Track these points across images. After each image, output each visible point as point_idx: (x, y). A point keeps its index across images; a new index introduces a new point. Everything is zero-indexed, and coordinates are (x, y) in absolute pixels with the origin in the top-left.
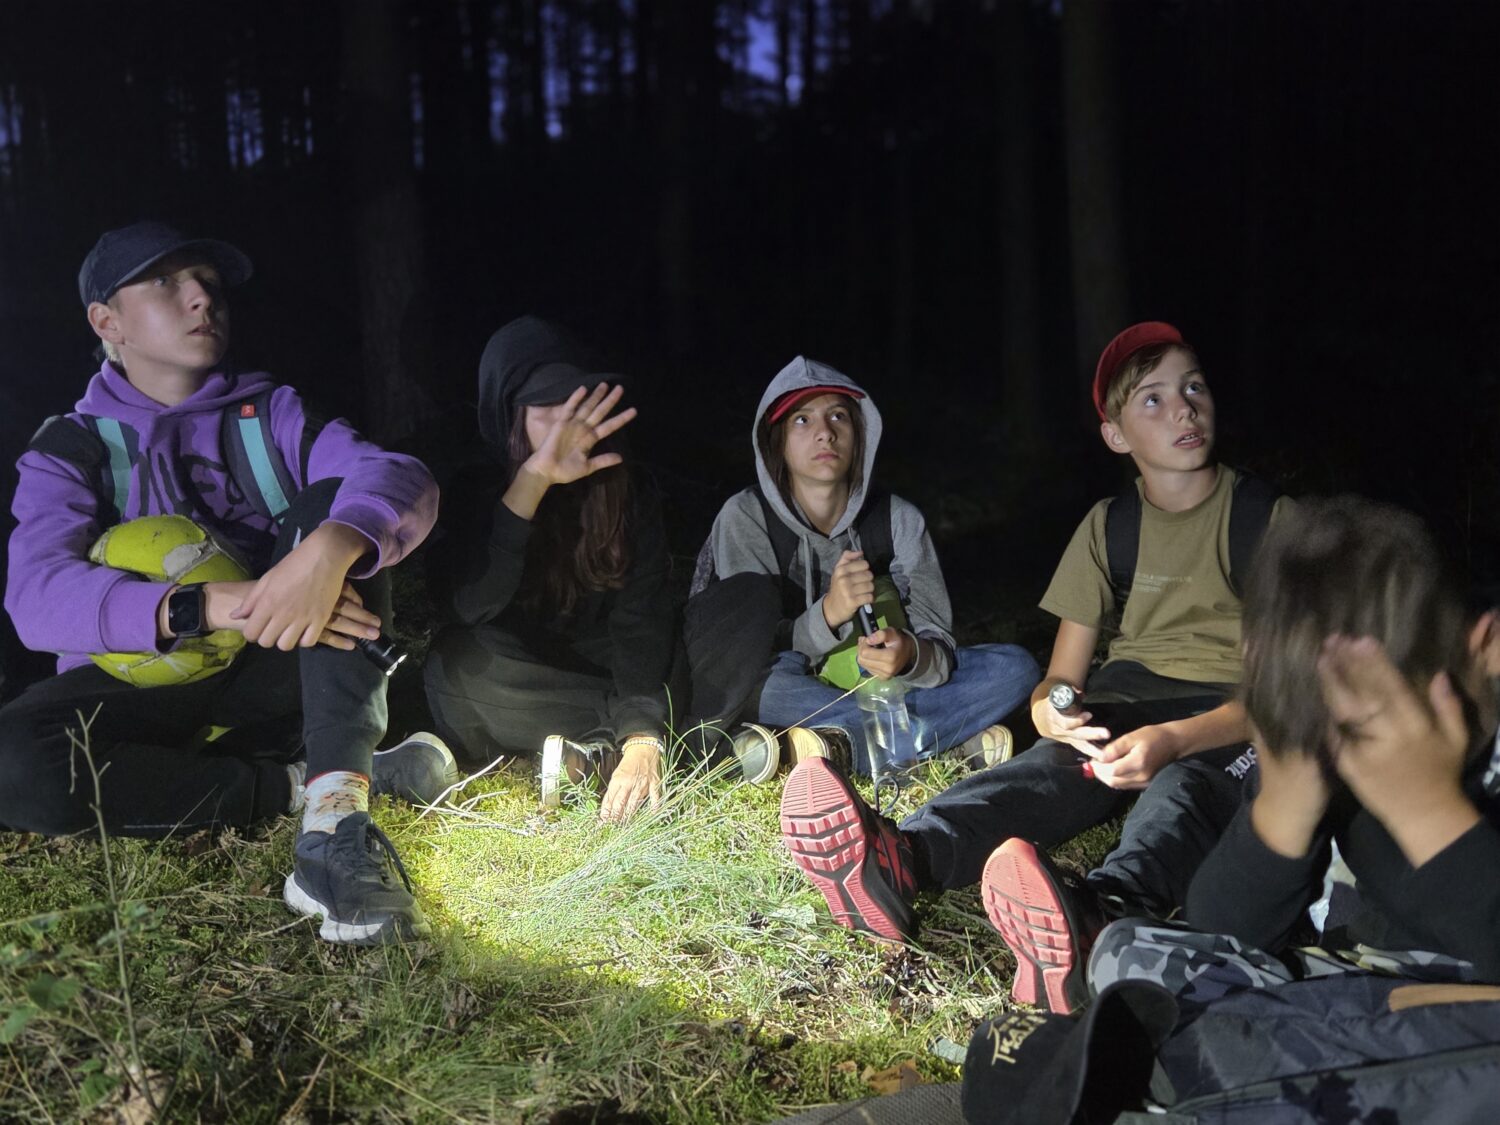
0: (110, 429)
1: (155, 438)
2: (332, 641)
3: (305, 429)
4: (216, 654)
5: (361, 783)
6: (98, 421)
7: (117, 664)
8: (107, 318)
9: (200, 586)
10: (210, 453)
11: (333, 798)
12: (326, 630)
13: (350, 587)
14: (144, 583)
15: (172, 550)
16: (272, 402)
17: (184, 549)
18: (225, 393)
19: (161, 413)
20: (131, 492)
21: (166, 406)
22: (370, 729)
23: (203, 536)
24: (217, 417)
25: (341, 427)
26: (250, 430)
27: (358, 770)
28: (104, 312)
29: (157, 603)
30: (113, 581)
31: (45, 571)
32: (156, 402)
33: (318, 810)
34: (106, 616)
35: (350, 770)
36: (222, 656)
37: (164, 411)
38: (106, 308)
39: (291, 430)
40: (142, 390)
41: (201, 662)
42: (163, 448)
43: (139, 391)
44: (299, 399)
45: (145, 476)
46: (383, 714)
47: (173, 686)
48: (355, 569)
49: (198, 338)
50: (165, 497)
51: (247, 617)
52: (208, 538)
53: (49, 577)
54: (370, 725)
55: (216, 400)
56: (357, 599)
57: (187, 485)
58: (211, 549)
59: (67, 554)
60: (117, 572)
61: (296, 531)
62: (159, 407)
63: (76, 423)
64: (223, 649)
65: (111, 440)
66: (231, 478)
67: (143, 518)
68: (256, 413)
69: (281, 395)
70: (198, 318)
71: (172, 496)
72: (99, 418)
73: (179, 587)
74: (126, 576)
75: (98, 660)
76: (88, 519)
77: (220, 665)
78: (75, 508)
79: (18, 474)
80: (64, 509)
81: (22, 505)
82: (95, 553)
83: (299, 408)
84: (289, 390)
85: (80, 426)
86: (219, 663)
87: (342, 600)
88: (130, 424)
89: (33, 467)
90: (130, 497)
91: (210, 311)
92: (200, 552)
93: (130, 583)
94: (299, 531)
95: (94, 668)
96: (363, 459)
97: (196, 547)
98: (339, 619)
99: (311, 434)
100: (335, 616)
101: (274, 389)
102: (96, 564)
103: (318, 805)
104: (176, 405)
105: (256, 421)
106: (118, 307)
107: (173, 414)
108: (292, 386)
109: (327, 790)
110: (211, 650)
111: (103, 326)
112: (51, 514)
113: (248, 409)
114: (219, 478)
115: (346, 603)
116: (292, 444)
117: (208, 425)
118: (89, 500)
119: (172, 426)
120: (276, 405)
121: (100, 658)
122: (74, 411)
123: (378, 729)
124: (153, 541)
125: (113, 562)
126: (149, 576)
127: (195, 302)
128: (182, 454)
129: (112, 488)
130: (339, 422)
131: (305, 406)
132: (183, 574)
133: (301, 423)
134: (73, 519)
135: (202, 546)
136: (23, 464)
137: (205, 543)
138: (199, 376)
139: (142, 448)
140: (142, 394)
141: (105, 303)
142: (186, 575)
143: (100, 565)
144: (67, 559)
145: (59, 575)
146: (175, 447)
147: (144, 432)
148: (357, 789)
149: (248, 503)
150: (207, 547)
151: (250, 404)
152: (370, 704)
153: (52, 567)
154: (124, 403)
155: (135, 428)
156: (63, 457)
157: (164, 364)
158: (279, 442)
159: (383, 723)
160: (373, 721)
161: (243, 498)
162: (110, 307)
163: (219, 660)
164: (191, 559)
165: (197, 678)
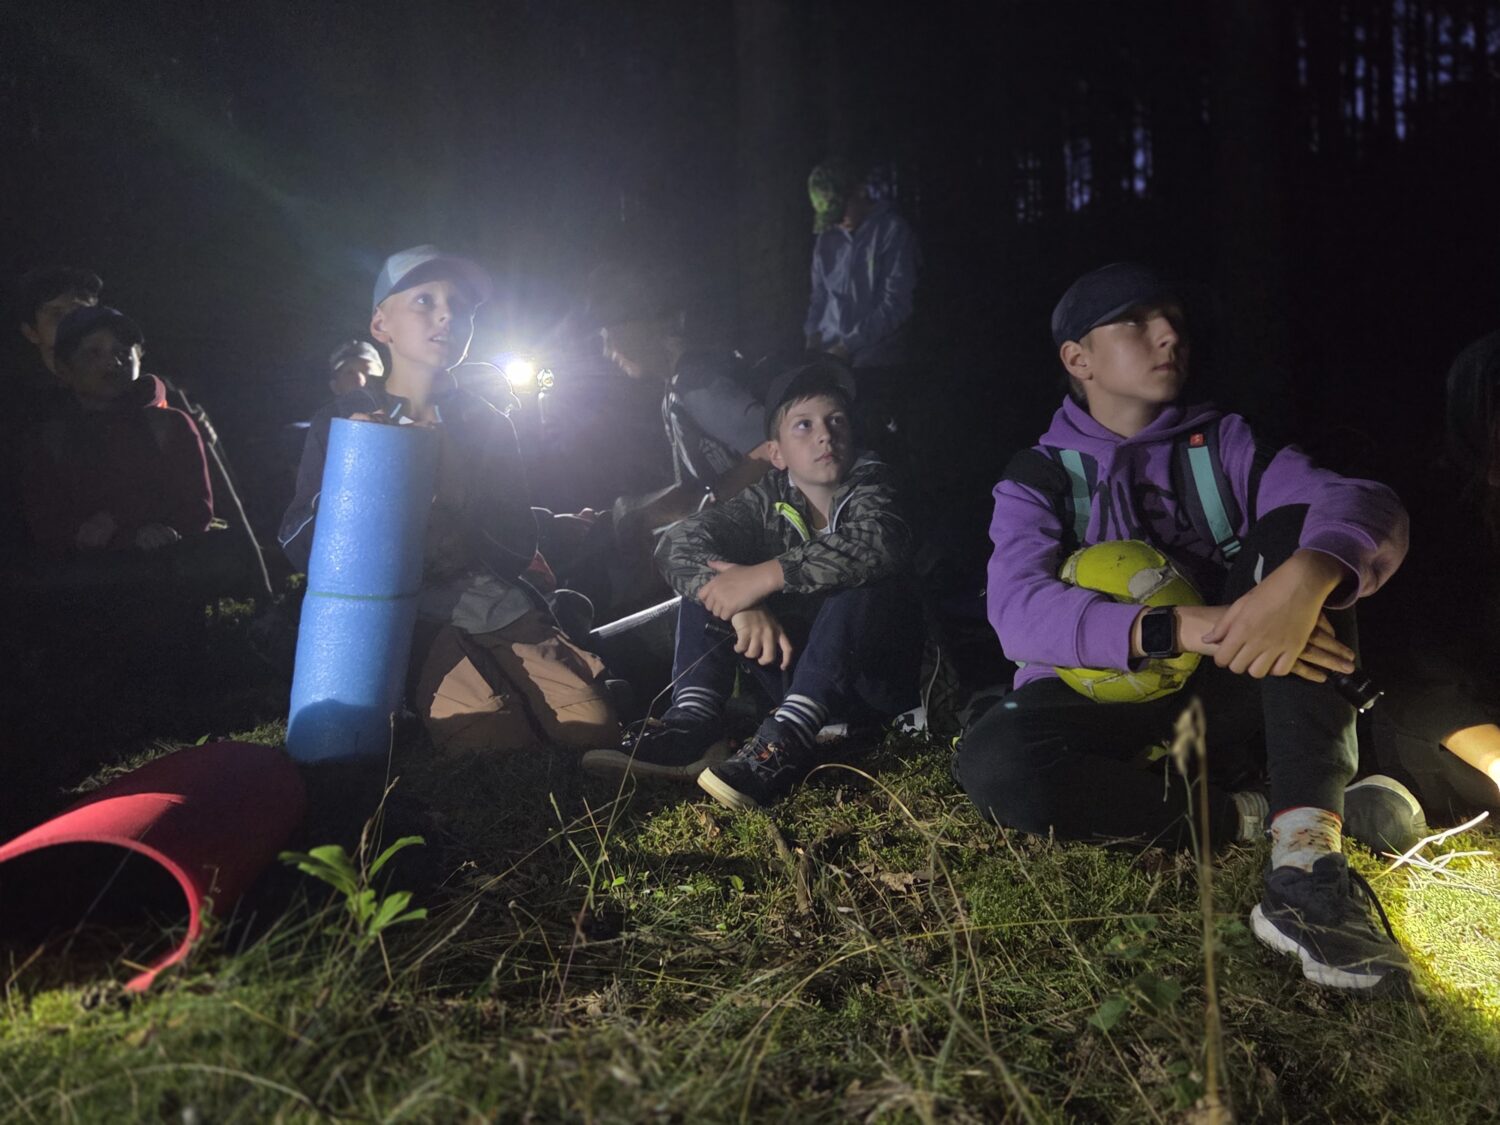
0: (1072, 460)
1: (1115, 468)
2: (1303, 672)
3: (1256, 456)
4: (1172, 676)
5: (1335, 822)
6: (1062, 453)
7: (1082, 679)
8: (1078, 355)
9: (1170, 609)
10: (1161, 481)
11: (1306, 834)
12: (1299, 660)
13: (1324, 618)
14: (1113, 604)
15: (1136, 573)
16: (1221, 429)
17: (1147, 573)
18: (1176, 424)
19: (1120, 444)
20: (1091, 519)
21: (1125, 438)
22: (1343, 767)
23: (1163, 561)
24: (1168, 447)
25: (1294, 454)
26: (1200, 460)
27: (1330, 808)
28: (1075, 350)
29: (1129, 624)
30: (1088, 601)
31: (1027, 589)
32: (1116, 434)
33: (1292, 845)
34: (1083, 635)
35: (1323, 808)
36: (1178, 678)
37: (1123, 442)
38: (1078, 346)
39: (1241, 458)
40: (1103, 423)
41: (1157, 683)
42: (1121, 477)
43: (1100, 424)
44: (1247, 426)
45: (1106, 504)
46: (1354, 753)
47: (1129, 703)
48: (1332, 599)
49: (1163, 373)
50: (1122, 523)
51: (1218, 641)
52: (1167, 564)
53: (1031, 595)
54: (1343, 763)
55: (1170, 430)
56: (1329, 628)
57: (1141, 514)
58: (1170, 574)
59: (1044, 575)
60: (1091, 593)
61: (1257, 559)
62: (1117, 439)
63: (1042, 454)
64: (1178, 671)
65: (1073, 470)
66: (1180, 506)
67: (1102, 544)
68: (1205, 443)
69: (1229, 424)
70: (1164, 355)
71: (1128, 522)
72: (1062, 449)
73: (1149, 609)
74: (1099, 597)
75: (1064, 675)
76: (1056, 543)
77: (1175, 687)
78: (1046, 532)
79: (993, 501)
80: (1039, 534)
81: (1000, 530)
82: (1066, 573)
83: (1249, 436)
84: (1238, 418)
85: (1047, 458)
86: (1173, 685)
87: (1317, 631)
88: (1091, 454)
89: (1006, 495)
90: (1090, 523)
91: (1176, 349)
92: (1161, 577)
93: (1105, 603)
94: (1261, 559)
95: (1059, 681)
96: (1328, 485)
97: (1157, 571)
98: (1312, 649)
99: (1261, 463)
100: (1309, 647)
101: (1221, 419)
102: (1068, 585)
103: (1291, 840)
104: (1134, 435)
105: (1205, 448)
106: (1090, 346)
107: (1130, 445)
108: (1239, 413)
109: (1301, 826)
110: (1168, 672)
111: (1073, 362)
112: (1023, 537)
113: (1197, 438)
114: (1169, 505)
115: (1320, 634)
116: (1241, 470)
117: (1159, 455)
118: (1056, 526)
119: (1130, 455)
120: (1224, 433)
121: (1067, 672)
122: (1038, 444)
123: (1350, 768)
124: (1118, 565)
125: (1084, 583)
126: (1116, 598)
127: (1164, 340)
128: (1137, 482)
129: (1073, 513)
130: (1292, 449)
131: (1256, 435)
132: (1146, 597)
133: (1252, 450)
134: (1043, 542)
135: (1162, 570)
136: (998, 491)
137: (1165, 568)
138: (1154, 409)
139: (1101, 477)
140: (1103, 426)
141: (1077, 341)
142: (1149, 597)
143: (1072, 585)
144: (1043, 579)
145: (1039, 592)
146: (1132, 475)
147: (1104, 462)
148: (1332, 829)
149: (1194, 530)
150: (1166, 572)
151: (1200, 433)
152: (1342, 740)
153: (1032, 586)
154: (1088, 436)
155: (1096, 458)
156: (1034, 486)
157: (1125, 397)
158: (1228, 469)
159: (1354, 762)
160: (1345, 758)
161: (1190, 525)
162: (1082, 346)
163: (1173, 682)
164: (1153, 582)
165: (1151, 698)
